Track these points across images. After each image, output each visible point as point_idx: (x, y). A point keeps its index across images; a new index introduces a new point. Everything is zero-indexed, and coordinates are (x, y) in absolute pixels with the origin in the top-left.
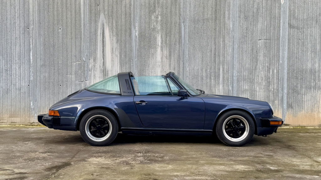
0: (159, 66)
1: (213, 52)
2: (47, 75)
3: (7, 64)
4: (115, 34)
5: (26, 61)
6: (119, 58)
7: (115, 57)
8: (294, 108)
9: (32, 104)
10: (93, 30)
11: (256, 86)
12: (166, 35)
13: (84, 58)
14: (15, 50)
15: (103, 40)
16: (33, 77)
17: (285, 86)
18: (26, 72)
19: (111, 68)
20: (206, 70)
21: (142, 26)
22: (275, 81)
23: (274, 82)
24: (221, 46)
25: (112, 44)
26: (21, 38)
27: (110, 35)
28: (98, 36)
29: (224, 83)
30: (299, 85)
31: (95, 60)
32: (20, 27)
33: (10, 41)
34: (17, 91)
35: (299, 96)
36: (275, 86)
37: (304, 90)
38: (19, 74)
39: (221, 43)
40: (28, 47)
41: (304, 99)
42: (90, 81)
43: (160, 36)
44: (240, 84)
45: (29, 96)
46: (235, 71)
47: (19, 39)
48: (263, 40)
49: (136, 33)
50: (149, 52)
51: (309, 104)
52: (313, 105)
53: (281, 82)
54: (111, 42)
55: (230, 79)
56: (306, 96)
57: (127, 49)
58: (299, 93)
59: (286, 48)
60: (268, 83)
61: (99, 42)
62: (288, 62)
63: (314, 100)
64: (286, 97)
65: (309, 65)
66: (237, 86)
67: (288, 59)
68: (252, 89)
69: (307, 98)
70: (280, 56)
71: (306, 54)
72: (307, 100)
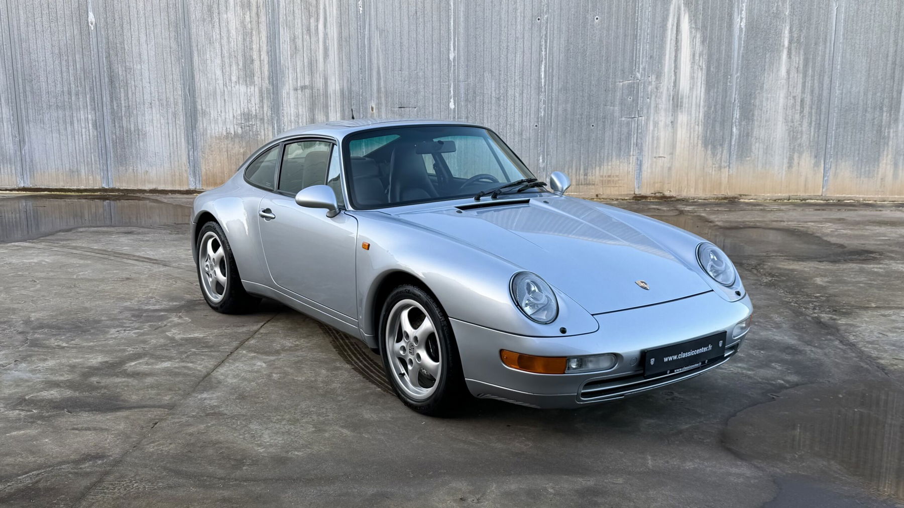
0: (783, 86)
2: (569, 106)
3: (499, 87)
4: (700, 25)
5: (534, 82)
6: (704, 71)
7: (698, 71)
9: (541, 161)
10: (659, 19)
12: (801, 26)
13: (638, 74)
14: (514, 62)
15: (676, 39)
16: (545, 112)
18: (533, 101)
19: (688, 92)
20: (874, 95)
21: (754, 8)
25: (693, 46)
26: (526, 38)
27: (691, 28)
28: (666, 30)
31: (659, 77)
32: (524, 17)
33: (505, 45)
34: (517, 137)
38: (521, 105)
40: (538, 56)
42: (648, 117)
43: (788, 28)
45: (537, 146)
47: (521, 40)
49: (741, 23)
50: (765, 59)
54: (692, 42)
57: (723, 55)
61: (668, 42)
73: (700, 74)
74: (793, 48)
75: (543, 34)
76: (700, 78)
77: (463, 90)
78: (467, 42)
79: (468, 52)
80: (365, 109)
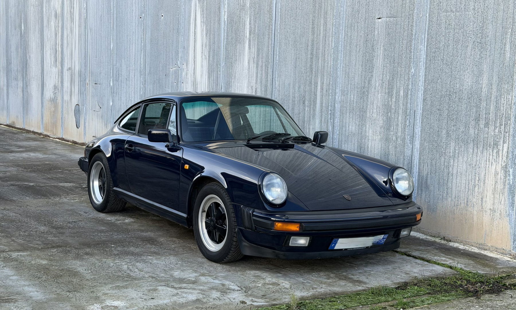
0: (246, 76)
1: (310, 48)
4: (205, 19)
7: (204, 60)
8: (432, 188)
11: (368, 126)
13: (178, 62)
17: (418, 130)
20: (299, 87)
22: (400, 118)
23: (398, 121)
24: (322, 34)
27: (201, 22)
28: (190, 24)
29: (321, 116)
30: (444, 132)
31: (187, 65)
32: (136, 17)
35: (443, 159)
36: (400, 129)
37: (453, 144)
39: (322, 27)
41: (453, 168)
44: (345, 121)
46: (337, 91)
48: (386, 19)
49: (224, 16)
50: (237, 49)
51: (462, 184)
52: (471, 187)
53: (411, 120)
54: (202, 34)
55: (331, 107)
56: (456, 161)
57: (216, 46)
58: (444, 152)
59: (425, 37)
60: (388, 123)
61: (191, 35)
62: (426, 72)
63: (473, 174)
64: (418, 160)
65: (468, 81)
66: (340, 125)
67: (426, 63)
68: (361, 133)
69: (459, 167)
70: (412, 56)
71: (462, 51)
72: (457, 171)
73: (205, 64)
74: (251, 39)
75: (142, 29)
76: (205, 66)
77: (115, 72)
78: (117, 36)
79: (117, 44)
80: (85, 84)
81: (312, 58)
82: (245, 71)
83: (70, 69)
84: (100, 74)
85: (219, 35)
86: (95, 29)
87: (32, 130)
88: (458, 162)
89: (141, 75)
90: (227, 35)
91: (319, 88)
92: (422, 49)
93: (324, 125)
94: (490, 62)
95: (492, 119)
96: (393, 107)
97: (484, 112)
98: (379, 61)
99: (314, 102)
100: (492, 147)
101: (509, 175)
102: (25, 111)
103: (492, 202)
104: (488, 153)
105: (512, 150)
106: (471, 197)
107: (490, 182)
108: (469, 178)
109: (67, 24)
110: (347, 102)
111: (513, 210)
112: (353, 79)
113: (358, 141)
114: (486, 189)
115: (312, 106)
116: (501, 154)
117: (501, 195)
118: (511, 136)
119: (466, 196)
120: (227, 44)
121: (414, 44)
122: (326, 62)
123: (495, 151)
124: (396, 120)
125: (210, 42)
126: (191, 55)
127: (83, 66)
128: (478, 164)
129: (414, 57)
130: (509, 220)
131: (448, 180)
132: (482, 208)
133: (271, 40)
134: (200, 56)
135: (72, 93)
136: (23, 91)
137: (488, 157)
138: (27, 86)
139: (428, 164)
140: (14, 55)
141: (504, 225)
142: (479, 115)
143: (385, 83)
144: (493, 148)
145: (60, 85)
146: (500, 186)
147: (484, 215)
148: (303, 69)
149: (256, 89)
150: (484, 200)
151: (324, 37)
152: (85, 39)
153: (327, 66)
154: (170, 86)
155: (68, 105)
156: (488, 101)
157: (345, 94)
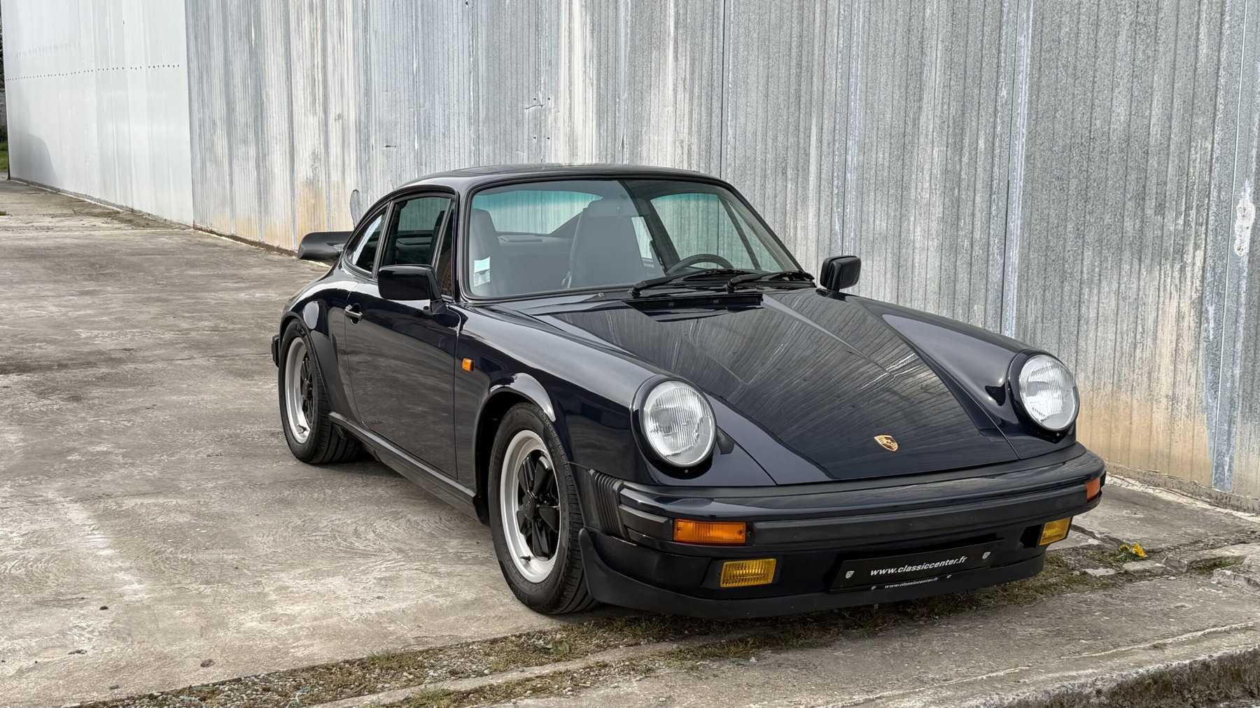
1: (794, 53)
3: (445, 116)
6: (595, 91)
11: (912, 219)
13: (540, 94)
17: (1015, 225)
19: (582, 129)
22: (978, 199)
23: (974, 206)
24: (818, 23)
26: (459, 35)
29: (819, 200)
30: (1070, 227)
31: (556, 100)
32: (457, 1)
33: (447, 48)
35: (1067, 288)
36: (978, 224)
37: (1088, 254)
41: (1088, 308)
46: (850, 143)
47: (456, 39)
50: (651, 62)
51: (1109, 343)
52: (1126, 349)
53: (1000, 204)
54: (583, 33)
55: (838, 179)
56: (1095, 291)
57: (610, 57)
58: (1069, 271)
59: (1028, 17)
60: (955, 210)
61: (563, 35)
62: (1031, 96)
63: (1132, 319)
64: (1016, 290)
65: (1121, 110)
66: (856, 218)
67: (1032, 75)
68: (900, 235)
69: (1101, 305)
70: (1003, 61)
71: (1107, 44)
72: (1098, 314)
73: (591, 97)
74: (679, 38)
75: (470, 27)
76: (591, 102)
77: (422, 120)
78: (423, 44)
79: (424, 60)
80: (369, 147)
81: (799, 75)
82: (666, 109)
83: (339, 116)
84: (395, 125)
85: (616, 32)
86: (383, 32)
87: (276, 245)
88: (1099, 292)
89: (470, 124)
90: (632, 33)
91: (814, 138)
92: (1023, 44)
93: (825, 220)
94: (1165, 66)
95: (1171, 195)
96: (963, 176)
97: (1154, 181)
98: (933, 74)
99: (804, 170)
100: (1171, 258)
101: (1207, 319)
102: (263, 206)
103: (1170, 380)
104: (1162, 272)
105: (1212, 264)
106: (1125, 370)
107: (1167, 336)
108: (1122, 328)
109: (333, 23)
110: (871, 169)
111: (1215, 398)
112: (881, 116)
113: (893, 254)
114: (1157, 351)
115: (800, 180)
116: (1189, 274)
117: (1189, 364)
118: (1210, 233)
119: (1116, 367)
120: (631, 52)
121: (1007, 33)
122: (828, 82)
123: (1177, 267)
124: (971, 203)
125: (599, 50)
126: (563, 77)
127: (364, 108)
128: (1140, 296)
129: (1005, 62)
130: (1208, 419)
131: (1078, 333)
132: (1150, 395)
133: (718, 38)
134: (581, 79)
135: (346, 167)
136: (258, 167)
137: (1162, 282)
138: (264, 155)
139: (1036, 300)
140: (239, 93)
141: (1196, 433)
142: (1144, 187)
143: (946, 123)
144: (1174, 259)
145: (323, 151)
146: (1187, 345)
147: (1155, 410)
148: (782, 98)
149: (690, 146)
150: (1155, 375)
151: (823, 28)
152: (366, 53)
153: (830, 90)
154: (525, 148)
155: (338, 193)
156: (1161, 155)
157: (866, 150)
